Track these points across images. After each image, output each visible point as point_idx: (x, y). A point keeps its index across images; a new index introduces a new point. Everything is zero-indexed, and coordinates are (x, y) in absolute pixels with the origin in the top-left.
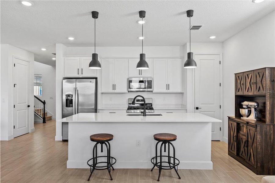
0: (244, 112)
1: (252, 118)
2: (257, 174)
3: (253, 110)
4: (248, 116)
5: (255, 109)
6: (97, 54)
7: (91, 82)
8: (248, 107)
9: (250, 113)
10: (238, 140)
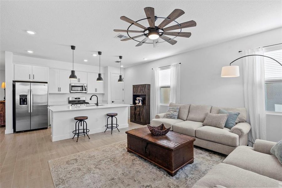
0: (137, 102)
1: (140, 104)
2: (144, 125)
3: (141, 101)
4: (139, 104)
5: (141, 100)
6: (75, 71)
7: (44, 85)
8: (139, 100)
9: (139, 102)
10: (135, 114)
